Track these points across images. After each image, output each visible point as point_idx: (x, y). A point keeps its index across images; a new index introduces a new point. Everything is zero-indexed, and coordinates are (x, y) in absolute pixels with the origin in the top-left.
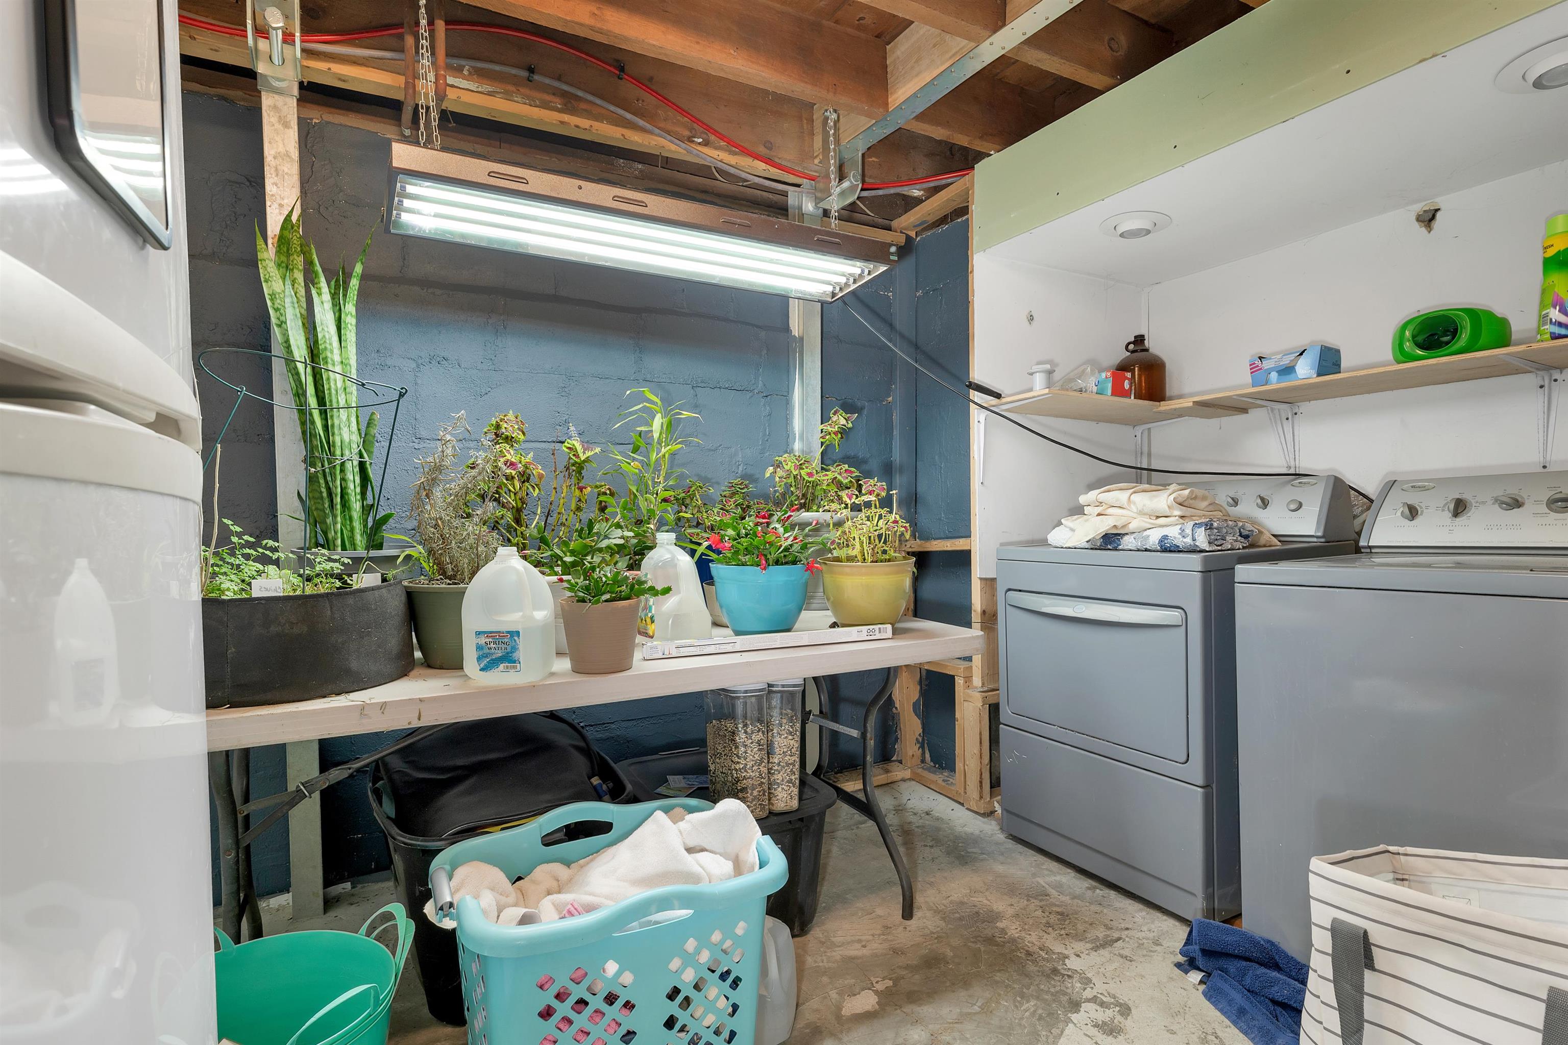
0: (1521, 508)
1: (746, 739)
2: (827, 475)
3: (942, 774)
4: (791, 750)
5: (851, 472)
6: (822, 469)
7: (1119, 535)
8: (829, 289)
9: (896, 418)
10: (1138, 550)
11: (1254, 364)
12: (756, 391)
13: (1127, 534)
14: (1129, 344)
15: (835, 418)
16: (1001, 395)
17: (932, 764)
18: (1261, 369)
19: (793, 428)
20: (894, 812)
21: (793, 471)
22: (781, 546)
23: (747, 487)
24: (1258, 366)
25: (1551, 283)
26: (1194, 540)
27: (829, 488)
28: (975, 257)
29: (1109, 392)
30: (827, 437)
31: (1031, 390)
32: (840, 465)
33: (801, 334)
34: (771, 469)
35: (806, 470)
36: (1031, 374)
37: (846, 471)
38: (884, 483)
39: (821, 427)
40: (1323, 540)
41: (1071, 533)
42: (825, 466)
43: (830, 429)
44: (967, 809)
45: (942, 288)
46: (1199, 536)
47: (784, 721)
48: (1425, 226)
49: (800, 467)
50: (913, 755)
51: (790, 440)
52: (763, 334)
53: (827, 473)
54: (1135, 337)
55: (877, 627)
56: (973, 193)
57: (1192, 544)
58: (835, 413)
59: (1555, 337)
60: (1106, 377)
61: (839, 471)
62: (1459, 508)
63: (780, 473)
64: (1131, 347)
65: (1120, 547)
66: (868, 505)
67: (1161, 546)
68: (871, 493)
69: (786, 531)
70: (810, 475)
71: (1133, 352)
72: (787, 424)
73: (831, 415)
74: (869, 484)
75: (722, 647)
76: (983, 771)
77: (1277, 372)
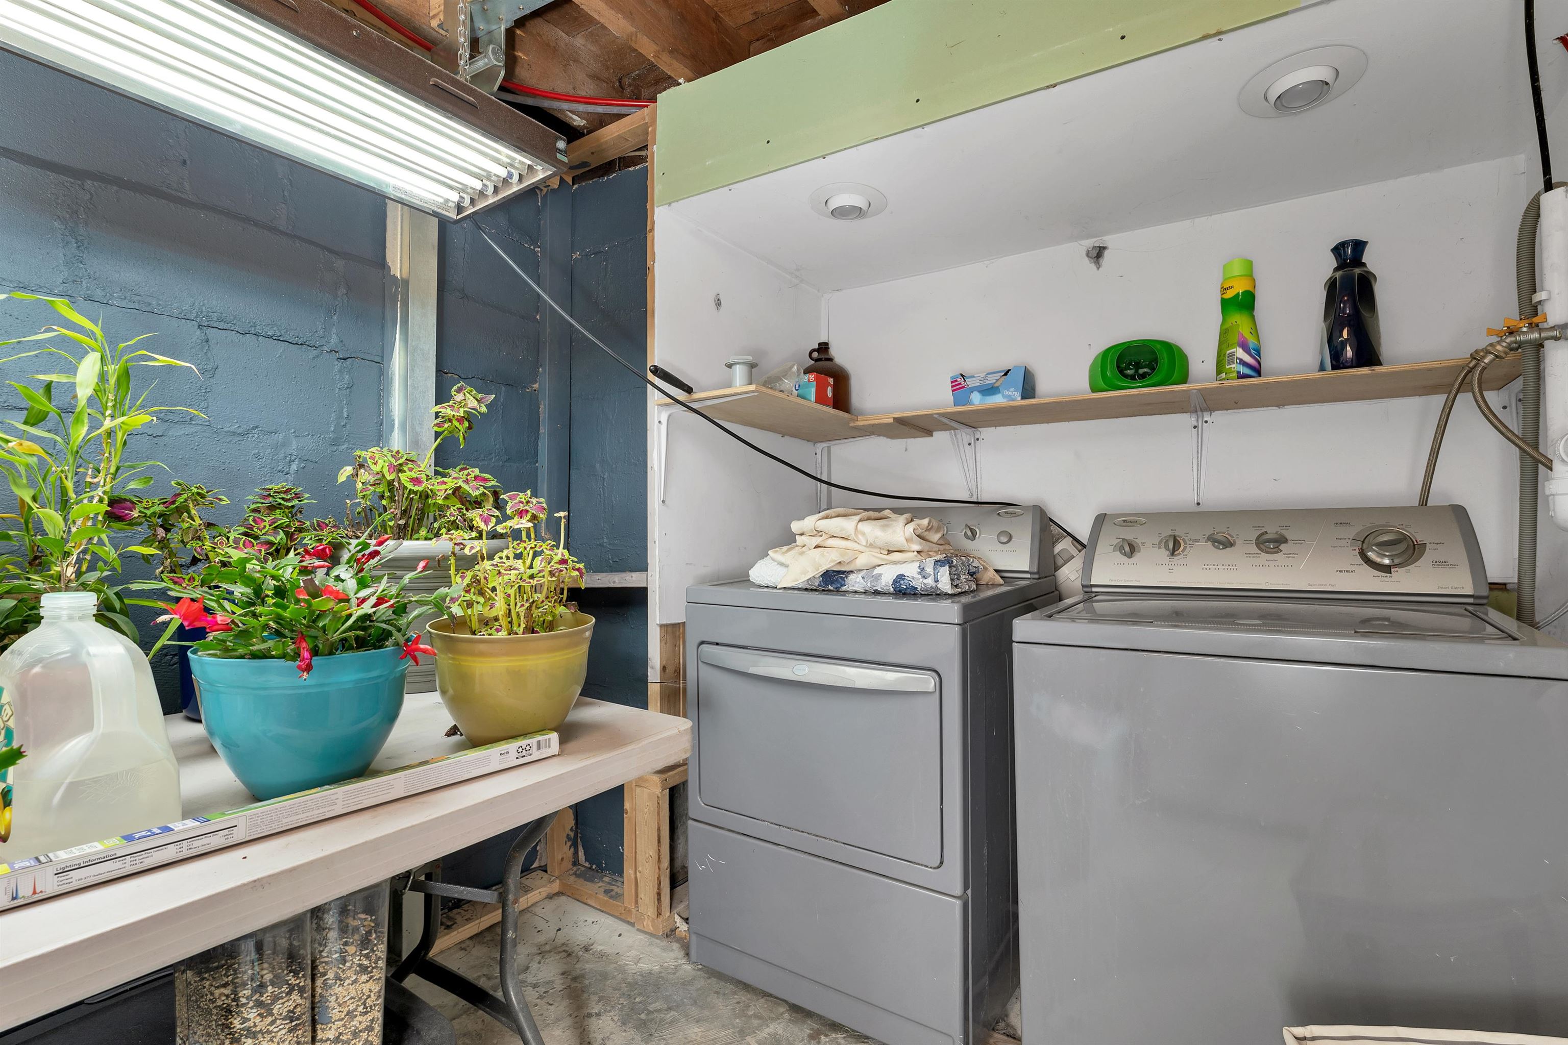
0: (1233, 548)
1: (258, 1019)
2: (445, 483)
3: (601, 879)
4: (364, 1004)
5: (485, 480)
6: (437, 473)
7: (843, 572)
8: (454, 197)
9: (544, 410)
10: (865, 593)
11: (956, 381)
12: (325, 348)
13: (852, 572)
14: (814, 350)
15: (459, 397)
16: (692, 389)
17: (587, 864)
18: (964, 387)
19: (390, 411)
20: (539, 958)
21: (387, 475)
22: (350, 615)
23: (297, 496)
24: (960, 384)
25: (1234, 323)
26: (936, 581)
27: (447, 503)
28: (657, 210)
29: (813, 398)
30: (446, 425)
31: (729, 385)
32: (465, 469)
33: (405, 276)
34: (348, 470)
35: (408, 473)
36: (730, 366)
37: (476, 478)
38: (542, 500)
39: (437, 409)
40: (1037, 576)
41: (784, 570)
42: (441, 470)
43: (449, 412)
44: (638, 930)
45: (607, 251)
46: (942, 576)
47: (351, 949)
48: (1095, 262)
49: (399, 469)
50: (562, 859)
51: (385, 427)
52: (339, 264)
53: (445, 479)
54: (820, 344)
55: (533, 741)
56: (654, 131)
57: (934, 586)
58: (459, 390)
59: (1241, 376)
60: (809, 381)
61: (464, 477)
62: (1175, 546)
63: (364, 476)
64: (815, 355)
65: (844, 588)
66: (516, 534)
67: (895, 589)
68: (521, 514)
69: (362, 584)
70: (416, 481)
71: (817, 360)
72: (379, 405)
73: (453, 393)
74: (514, 500)
75: (197, 843)
76: (662, 878)
77: (979, 392)
